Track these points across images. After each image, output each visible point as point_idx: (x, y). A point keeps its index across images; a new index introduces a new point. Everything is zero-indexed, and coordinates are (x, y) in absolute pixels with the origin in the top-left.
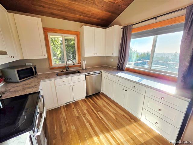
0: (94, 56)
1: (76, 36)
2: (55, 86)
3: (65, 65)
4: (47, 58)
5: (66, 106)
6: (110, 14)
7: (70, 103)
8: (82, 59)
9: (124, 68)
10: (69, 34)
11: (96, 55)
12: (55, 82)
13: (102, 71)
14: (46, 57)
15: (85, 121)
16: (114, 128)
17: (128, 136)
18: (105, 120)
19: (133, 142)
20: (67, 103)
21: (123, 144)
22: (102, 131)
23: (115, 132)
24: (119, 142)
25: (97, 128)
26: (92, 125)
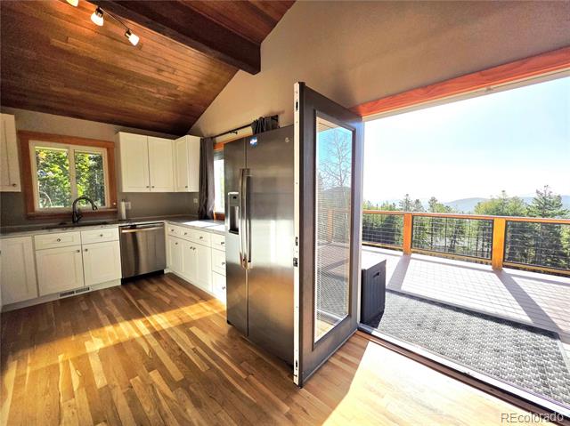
0: (147, 190)
1: (105, 150)
2: (34, 250)
3: (72, 210)
4: (20, 191)
5: (62, 301)
6: (179, 116)
7: (75, 294)
8: (119, 198)
9: (208, 214)
10: (86, 145)
11: (153, 190)
12: (33, 240)
13: (166, 222)
14: (18, 189)
15: (99, 313)
16: (155, 313)
17: (176, 318)
18: (146, 307)
19: (178, 322)
20: (65, 294)
21: (158, 325)
22: (128, 319)
23: (154, 316)
24: (153, 324)
25: (121, 318)
26: (112, 315)
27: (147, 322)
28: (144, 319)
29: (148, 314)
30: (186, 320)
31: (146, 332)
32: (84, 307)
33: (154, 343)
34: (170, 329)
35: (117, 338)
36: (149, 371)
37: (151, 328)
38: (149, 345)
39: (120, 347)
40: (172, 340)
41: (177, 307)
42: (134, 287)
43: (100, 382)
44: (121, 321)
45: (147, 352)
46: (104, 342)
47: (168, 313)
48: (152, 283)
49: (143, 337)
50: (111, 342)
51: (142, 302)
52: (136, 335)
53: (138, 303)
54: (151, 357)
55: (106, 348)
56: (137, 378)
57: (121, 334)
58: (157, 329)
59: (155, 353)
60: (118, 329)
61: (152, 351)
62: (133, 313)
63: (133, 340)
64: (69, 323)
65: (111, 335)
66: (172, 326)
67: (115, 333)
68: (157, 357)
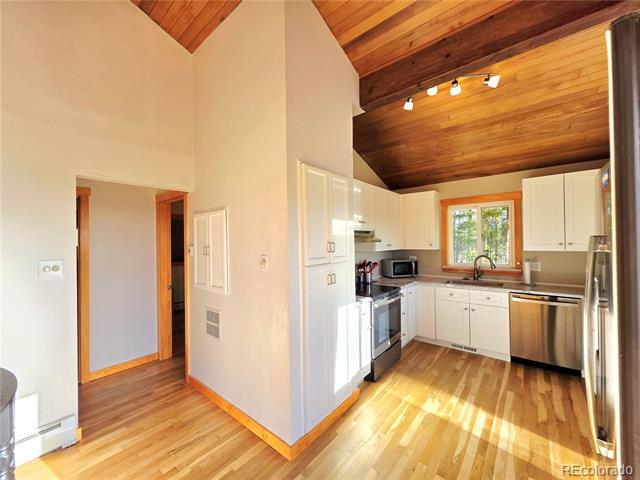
0: (561, 249)
4: (438, 249)
8: (524, 257)
12: (435, 291)
15: (464, 379)
16: (509, 420)
17: (528, 447)
18: (508, 405)
19: (524, 455)
20: (456, 346)
21: (497, 436)
22: (477, 404)
23: (505, 424)
24: (493, 430)
25: (473, 397)
26: (469, 390)
27: (489, 422)
28: (490, 417)
29: (501, 415)
30: (538, 463)
31: (478, 432)
32: (459, 365)
33: (472, 451)
34: (505, 454)
35: (450, 415)
36: (438, 474)
37: (486, 432)
38: (465, 450)
39: (443, 424)
40: (492, 468)
41: (546, 435)
42: (521, 373)
43: (404, 441)
44: (470, 402)
45: (457, 453)
46: (440, 409)
47: (525, 432)
48: (548, 380)
49: (470, 434)
50: (442, 414)
51: (511, 395)
52: (466, 427)
53: (505, 394)
54: (454, 462)
55: (434, 416)
56: (425, 467)
57: (456, 414)
58: (491, 439)
59: (461, 463)
60: (460, 406)
61: (461, 458)
62: (489, 402)
63: (458, 429)
64: (436, 374)
65: (449, 408)
66: (510, 451)
67: (453, 409)
68: (458, 469)
